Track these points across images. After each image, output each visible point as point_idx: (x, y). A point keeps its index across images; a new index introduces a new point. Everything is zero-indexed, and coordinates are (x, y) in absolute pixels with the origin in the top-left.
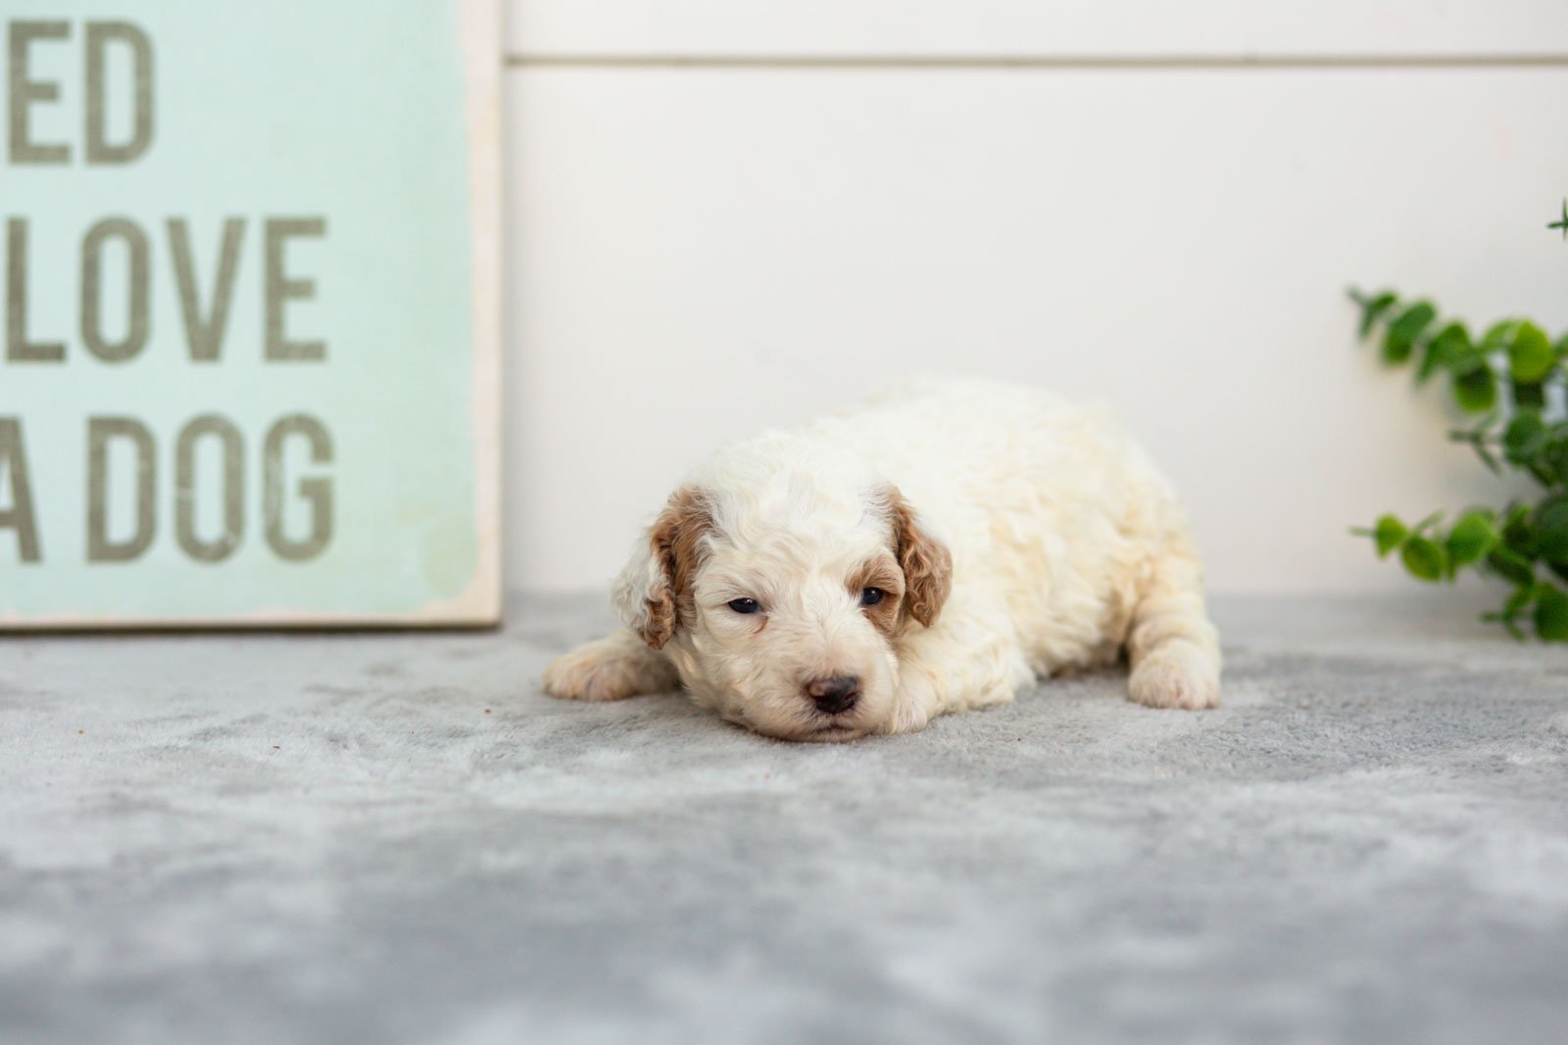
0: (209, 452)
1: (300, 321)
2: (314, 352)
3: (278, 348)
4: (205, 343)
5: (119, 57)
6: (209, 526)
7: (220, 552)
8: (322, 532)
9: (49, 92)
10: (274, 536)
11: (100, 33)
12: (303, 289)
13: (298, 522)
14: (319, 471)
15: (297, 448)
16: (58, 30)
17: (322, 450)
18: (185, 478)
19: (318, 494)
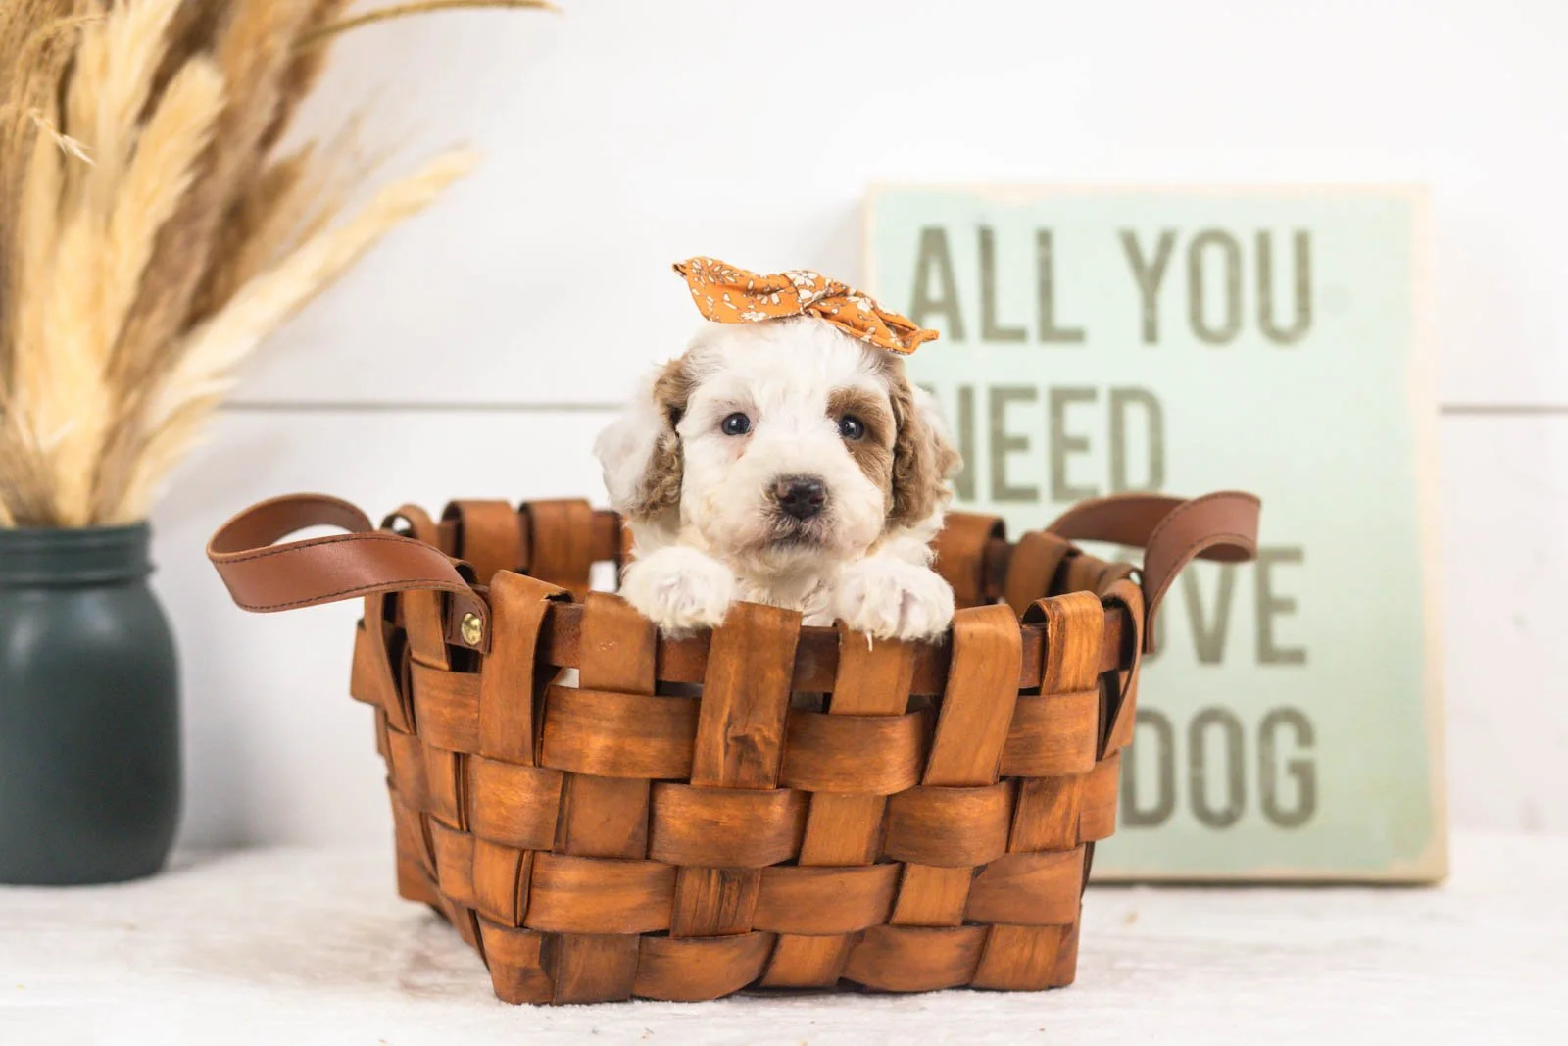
0: (1216, 738)
1: (1286, 632)
2: (1297, 657)
3: (1268, 653)
4: (1210, 649)
5: (1136, 417)
6: (1218, 797)
7: (1226, 820)
8: (1308, 803)
9: (1081, 445)
10: (1269, 807)
11: (1121, 397)
12: (1287, 606)
13: (1288, 795)
14: (1303, 754)
15: (1285, 735)
16: (1087, 395)
17: (1306, 736)
18: (1197, 759)
19: (1304, 773)
